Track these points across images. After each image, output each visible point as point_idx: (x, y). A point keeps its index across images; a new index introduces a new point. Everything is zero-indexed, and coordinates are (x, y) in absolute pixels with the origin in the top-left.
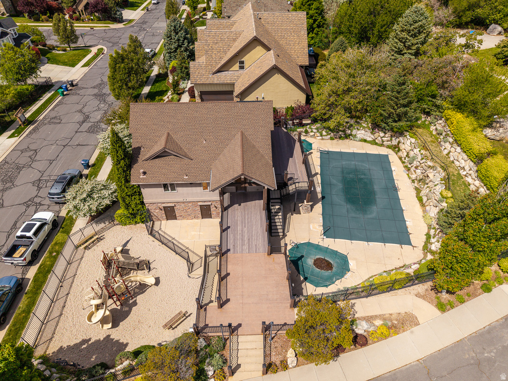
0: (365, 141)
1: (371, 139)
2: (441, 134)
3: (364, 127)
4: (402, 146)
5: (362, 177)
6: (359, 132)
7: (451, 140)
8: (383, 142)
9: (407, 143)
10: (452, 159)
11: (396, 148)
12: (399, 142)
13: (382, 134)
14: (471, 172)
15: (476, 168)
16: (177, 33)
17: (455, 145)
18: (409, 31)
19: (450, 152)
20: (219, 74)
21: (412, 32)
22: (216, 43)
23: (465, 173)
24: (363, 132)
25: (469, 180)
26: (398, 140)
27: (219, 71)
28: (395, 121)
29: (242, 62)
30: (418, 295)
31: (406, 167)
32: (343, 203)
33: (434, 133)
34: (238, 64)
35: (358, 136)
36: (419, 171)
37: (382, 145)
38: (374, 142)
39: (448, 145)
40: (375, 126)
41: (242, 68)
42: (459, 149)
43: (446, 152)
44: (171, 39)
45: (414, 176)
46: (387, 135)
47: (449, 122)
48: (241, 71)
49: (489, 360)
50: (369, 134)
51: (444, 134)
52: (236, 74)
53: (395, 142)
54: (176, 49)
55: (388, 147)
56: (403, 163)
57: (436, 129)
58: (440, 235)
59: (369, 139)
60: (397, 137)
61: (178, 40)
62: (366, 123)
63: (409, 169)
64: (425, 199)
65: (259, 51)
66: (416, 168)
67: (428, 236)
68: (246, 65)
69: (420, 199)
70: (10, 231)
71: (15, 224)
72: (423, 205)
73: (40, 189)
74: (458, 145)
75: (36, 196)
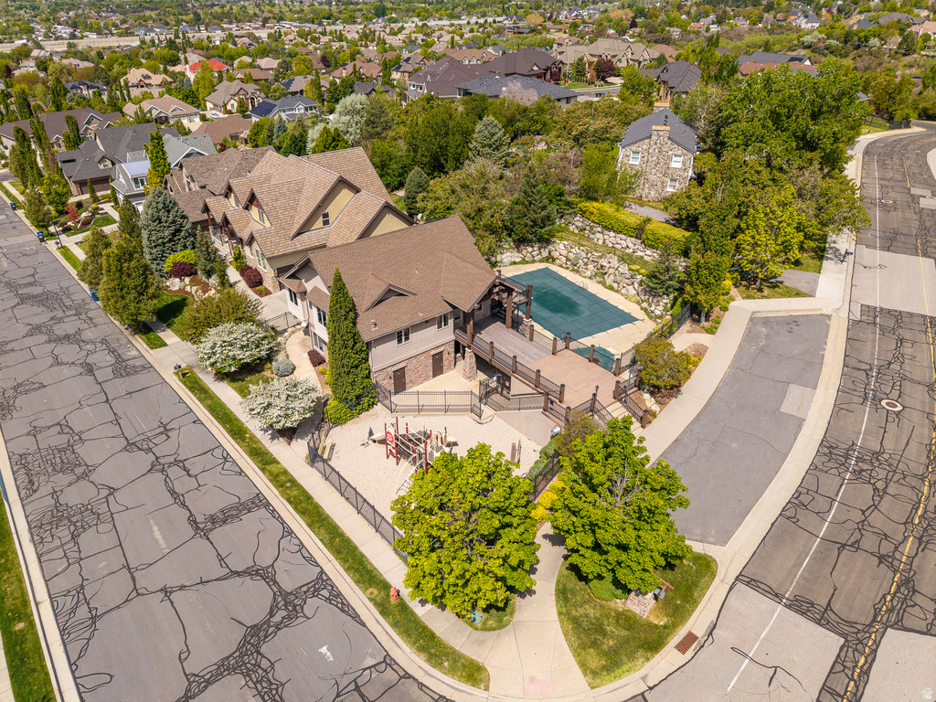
0: (515, 263)
1: (520, 259)
2: (585, 229)
3: (506, 249)
4: (555, 254)
5: (544, 290)
6: (504, 256)
7: (599, 229)
8: (533, 257)
9: (560, 247)
10: (611, 245)
11: (550, 259)
12: (550, 252)
13: (530, 249)
14: (637, 246)
15: (639, 241)
16: (169, 211)
17: (606, 232)
18: (490, 146)
19: (604, 240)
20: (299, 238)
21: (494, 146)
22: (277, 200)
23: (631, 250)
24: (509, 254)
25: (640, 253)
26: (547, 250)
27: (299, 233)
28: (541, 228)
29: (326, 215)
31: (573, 270)
32: (551, 314)
33: (576, 231)
34: (321, 219)
35: (505, 260)
36: (591, 267)
37: (534, 261)
38: (524, 262)
39: (598, 235)
40: (521, 242)
41: (326, 223)
42: (612, 234)
43: (600, 242)
44: (160, 222)
45: (589, 273)
46: (535, 249)
47: (587, 214)
48: (327, 228)
50: (517, 254)
51: (588, 228)
52: (322, 232)
53: (545, 254)
54: (174, 235)
55: (541, 261)
56: (567, 268)
57: (577, 227)
58: (655, 301)
59: (518, 260)
60: (545, 248)
61: (174, 222)
62: (508, 243)
63: (577, 272)
64: (615, 285)
65: (345, 195)
66: (586, 264)
67: (645, 310)
68: (331, 219)
69: (611, 288)
70: (177, 501)
71: (173, 492)
72: (617, 291)
73: (150, 450)
74: (609, 230)
75: (157, 458)
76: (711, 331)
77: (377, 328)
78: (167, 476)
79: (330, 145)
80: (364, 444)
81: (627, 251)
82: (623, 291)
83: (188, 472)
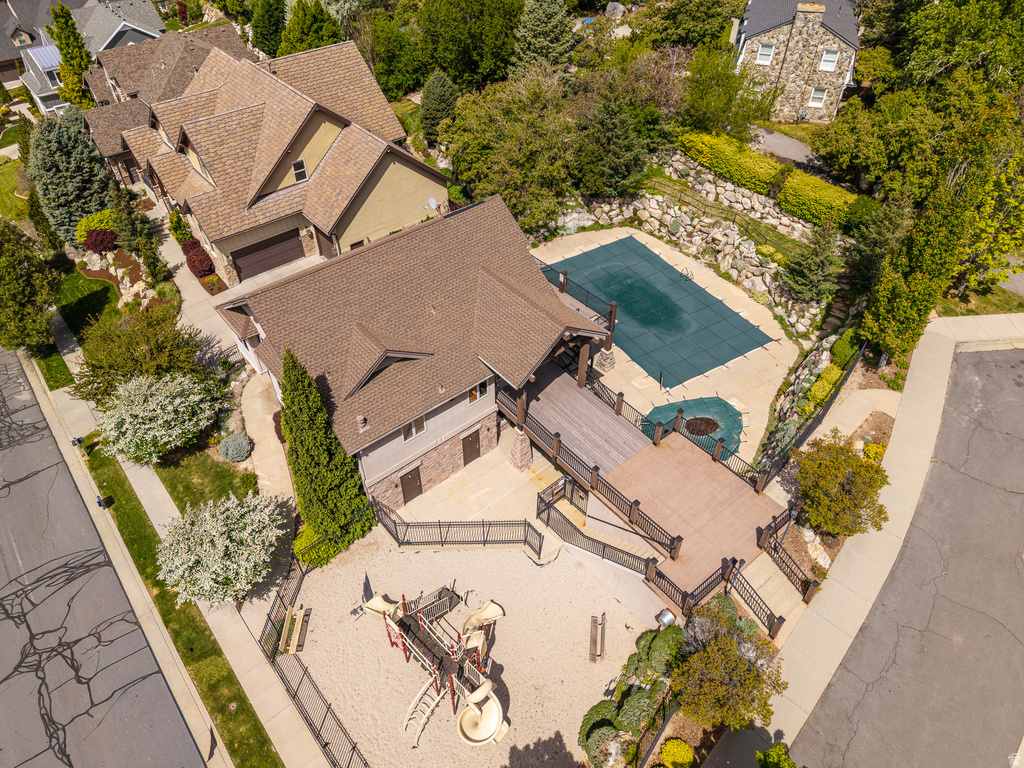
0: (583, 229)
1: (591, 223)
2: (688, 175)
3: (572, 208)
4: (644, 215)
5: (629, 281)
6: (567, 219)
7: (710, 177)
8: (611, 219)
9: (651, 206)
10: (726, 203)
11: (635, 221)
12: (635, 211)
13: (606, 208)
14: (767, 209)
15: (772, 202)
16: (69, 154)
17: (720, 182)
18: (545, 34)
19: (717, 194)
20: (260, 204)
21: (552, 35)
22: (222, 143)
23: (758, 215)
24: (575, 215)
25: (771, 221)
26: (631, 208)
27: (260, 197)
28: (624, 178)
29: (300, 166)
30: (862, 387)
31: (670, 242)
32: (642, 330)
33: (675, 177)
34: (292, 172)
35: (569, 225)
36: (697, 239)
37: (611, 226)
38: (597, 226)
39: (709, 187)
40: (593, 198)
41: (301, 176)
42: (730, 187)
43: (711, 197)
44: (59, 171)
45: (693, 250)
46: (614, 206)
47: (693, 153)
48: (303, 184)
49: (983, 413)
50: (587, 215)
51: (692, 173)
52: (295, 191)
53: (628, 213)
54: (82, 189)
55: (622, 224)
56: (661, 238)
57: (676, 170)
58: (797, 308)
59: (588, 224)
60: (628, 204)
61: (79, 169)
62: (574, 199)
63: (676, 245)
64: (734, 273)
65: (327, 132)
66: (690, 235)
67: (780, 319)
68: (308, 169)
69: (727, 277)
70: (54, 741)
71: (48, 721)
72: (737, 283)
73: (22, 619)
74: (726, 180)
75: (33, 637)
76: (896, 384)
77: (367, 427)
78: (43, 679)
79: (310, 28)
80: (354, 612)
81: (752, 215)
82: (747, 284)
83: (76, 670)
